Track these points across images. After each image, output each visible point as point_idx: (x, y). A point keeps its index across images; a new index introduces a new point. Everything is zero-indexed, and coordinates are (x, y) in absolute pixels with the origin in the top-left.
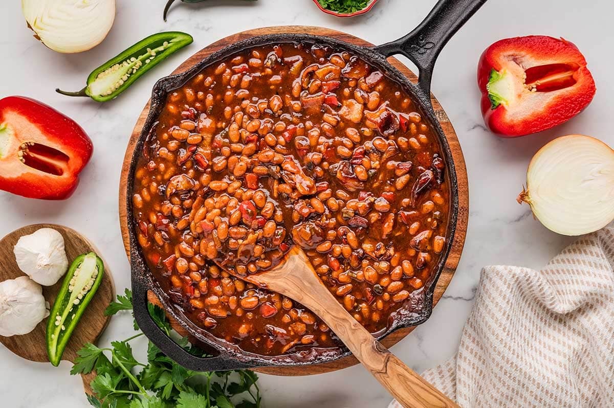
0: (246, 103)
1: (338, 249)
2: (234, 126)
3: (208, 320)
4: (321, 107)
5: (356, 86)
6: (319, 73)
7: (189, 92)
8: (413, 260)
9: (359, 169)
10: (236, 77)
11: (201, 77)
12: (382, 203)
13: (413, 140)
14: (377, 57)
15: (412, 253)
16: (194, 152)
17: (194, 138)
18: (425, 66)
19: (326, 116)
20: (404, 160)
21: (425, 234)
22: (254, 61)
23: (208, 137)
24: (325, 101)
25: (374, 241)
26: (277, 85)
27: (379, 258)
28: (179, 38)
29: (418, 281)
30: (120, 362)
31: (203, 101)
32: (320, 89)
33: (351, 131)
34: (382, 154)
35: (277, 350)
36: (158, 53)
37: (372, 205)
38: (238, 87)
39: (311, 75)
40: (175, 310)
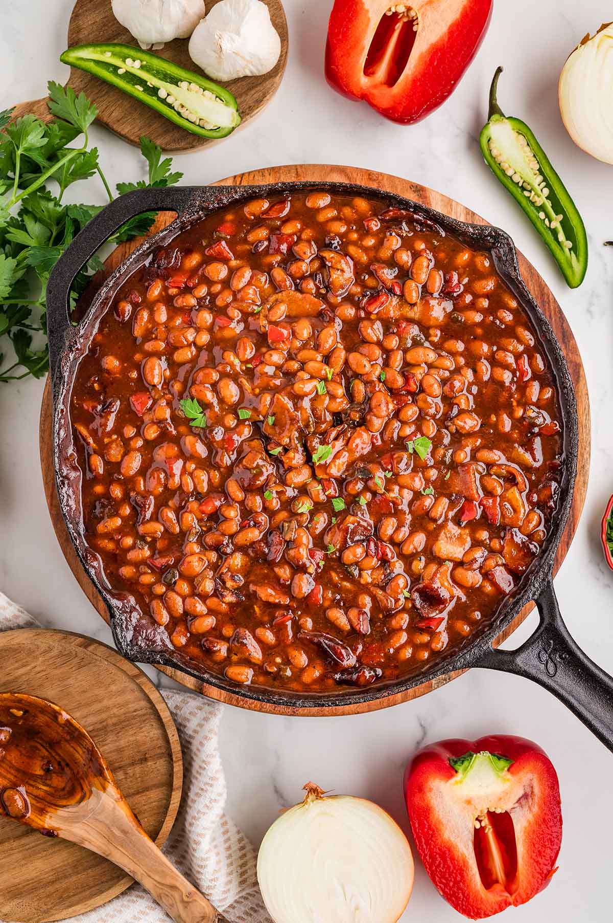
0: (469, 375)
1: (233, 513)
2: (432, 356)
3: (128, 308)
4: (459, 494)
5: (492, 551)
6: (514, 493)
7: (489, 285)
8: (216, 633)
9: (359, 551)
10: (511, 359)
11: (513, 304)
12: (305, 585)
13: (404, 637)
14: (536, 586)
15: (228, 631)
16: (391, 291)
17: (413, 291)
18: (520, 661)
19: (445, 501)
20: (372, 622)
21: (256, 653)
22: (534, 391)
23: (415, 313)
24: (469, 500)
25: (247, 572)
26: (495, 426)
27: (220, 580)
28: (577, 267)
29: (183, 640)
30: (64, 161)
31: (473, 306)
32: (489, 493)
33: (420, 540)
34: (383, 588)
35: (80, 416)
36: (554, 232)
37: (303, 569)
38: (494, 362)
39: (511, 480)
40: (145, 255)
